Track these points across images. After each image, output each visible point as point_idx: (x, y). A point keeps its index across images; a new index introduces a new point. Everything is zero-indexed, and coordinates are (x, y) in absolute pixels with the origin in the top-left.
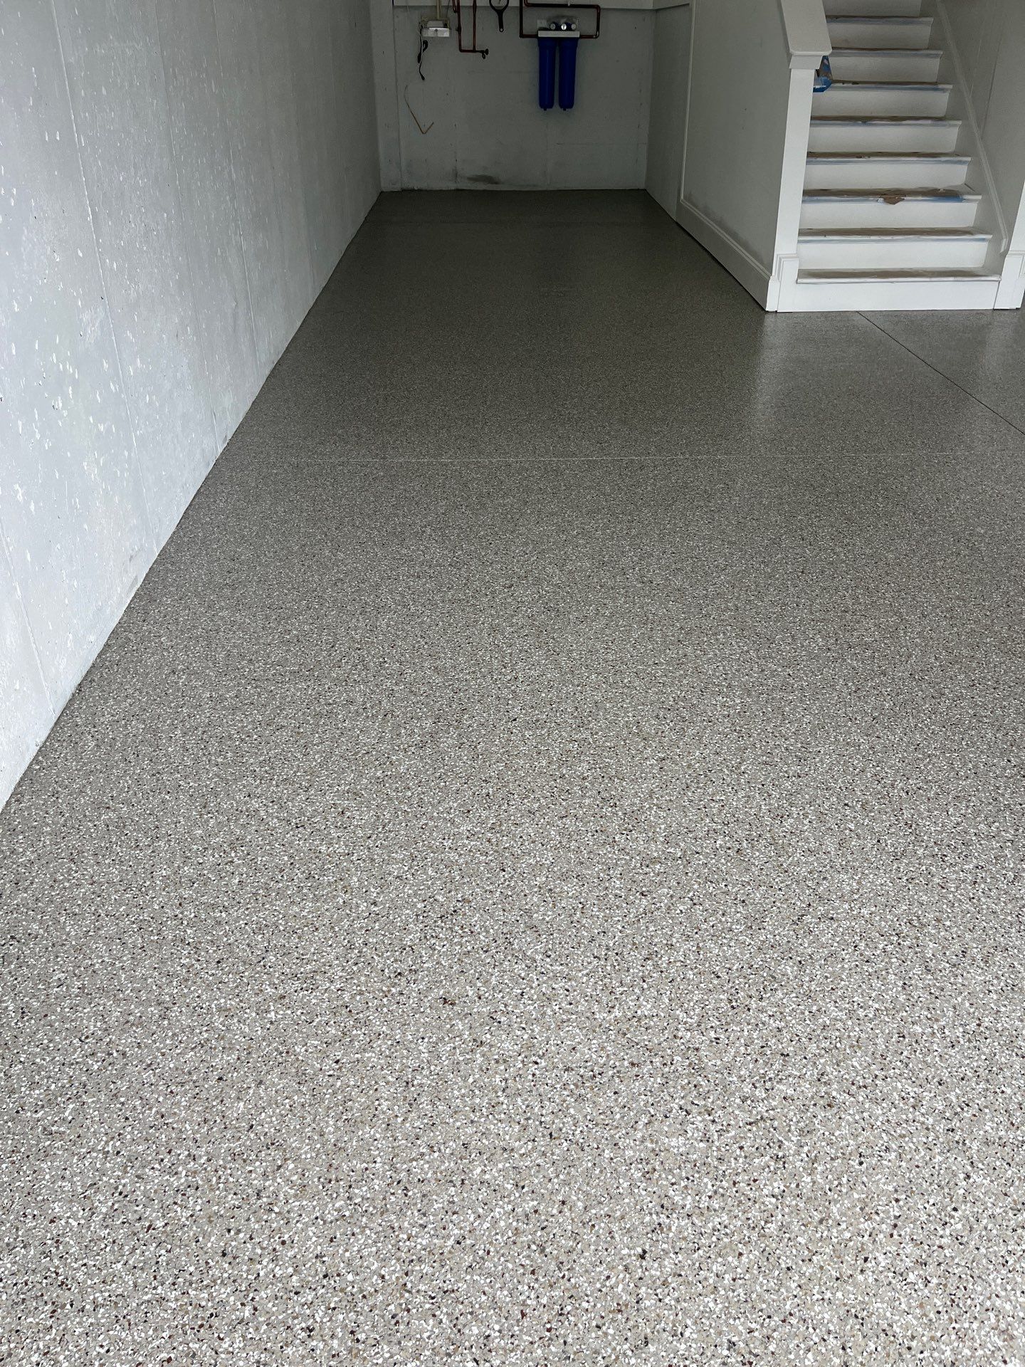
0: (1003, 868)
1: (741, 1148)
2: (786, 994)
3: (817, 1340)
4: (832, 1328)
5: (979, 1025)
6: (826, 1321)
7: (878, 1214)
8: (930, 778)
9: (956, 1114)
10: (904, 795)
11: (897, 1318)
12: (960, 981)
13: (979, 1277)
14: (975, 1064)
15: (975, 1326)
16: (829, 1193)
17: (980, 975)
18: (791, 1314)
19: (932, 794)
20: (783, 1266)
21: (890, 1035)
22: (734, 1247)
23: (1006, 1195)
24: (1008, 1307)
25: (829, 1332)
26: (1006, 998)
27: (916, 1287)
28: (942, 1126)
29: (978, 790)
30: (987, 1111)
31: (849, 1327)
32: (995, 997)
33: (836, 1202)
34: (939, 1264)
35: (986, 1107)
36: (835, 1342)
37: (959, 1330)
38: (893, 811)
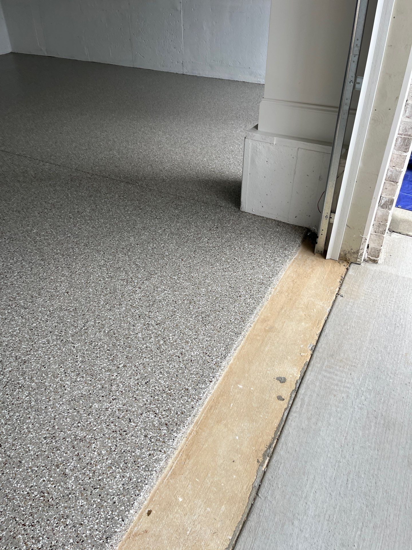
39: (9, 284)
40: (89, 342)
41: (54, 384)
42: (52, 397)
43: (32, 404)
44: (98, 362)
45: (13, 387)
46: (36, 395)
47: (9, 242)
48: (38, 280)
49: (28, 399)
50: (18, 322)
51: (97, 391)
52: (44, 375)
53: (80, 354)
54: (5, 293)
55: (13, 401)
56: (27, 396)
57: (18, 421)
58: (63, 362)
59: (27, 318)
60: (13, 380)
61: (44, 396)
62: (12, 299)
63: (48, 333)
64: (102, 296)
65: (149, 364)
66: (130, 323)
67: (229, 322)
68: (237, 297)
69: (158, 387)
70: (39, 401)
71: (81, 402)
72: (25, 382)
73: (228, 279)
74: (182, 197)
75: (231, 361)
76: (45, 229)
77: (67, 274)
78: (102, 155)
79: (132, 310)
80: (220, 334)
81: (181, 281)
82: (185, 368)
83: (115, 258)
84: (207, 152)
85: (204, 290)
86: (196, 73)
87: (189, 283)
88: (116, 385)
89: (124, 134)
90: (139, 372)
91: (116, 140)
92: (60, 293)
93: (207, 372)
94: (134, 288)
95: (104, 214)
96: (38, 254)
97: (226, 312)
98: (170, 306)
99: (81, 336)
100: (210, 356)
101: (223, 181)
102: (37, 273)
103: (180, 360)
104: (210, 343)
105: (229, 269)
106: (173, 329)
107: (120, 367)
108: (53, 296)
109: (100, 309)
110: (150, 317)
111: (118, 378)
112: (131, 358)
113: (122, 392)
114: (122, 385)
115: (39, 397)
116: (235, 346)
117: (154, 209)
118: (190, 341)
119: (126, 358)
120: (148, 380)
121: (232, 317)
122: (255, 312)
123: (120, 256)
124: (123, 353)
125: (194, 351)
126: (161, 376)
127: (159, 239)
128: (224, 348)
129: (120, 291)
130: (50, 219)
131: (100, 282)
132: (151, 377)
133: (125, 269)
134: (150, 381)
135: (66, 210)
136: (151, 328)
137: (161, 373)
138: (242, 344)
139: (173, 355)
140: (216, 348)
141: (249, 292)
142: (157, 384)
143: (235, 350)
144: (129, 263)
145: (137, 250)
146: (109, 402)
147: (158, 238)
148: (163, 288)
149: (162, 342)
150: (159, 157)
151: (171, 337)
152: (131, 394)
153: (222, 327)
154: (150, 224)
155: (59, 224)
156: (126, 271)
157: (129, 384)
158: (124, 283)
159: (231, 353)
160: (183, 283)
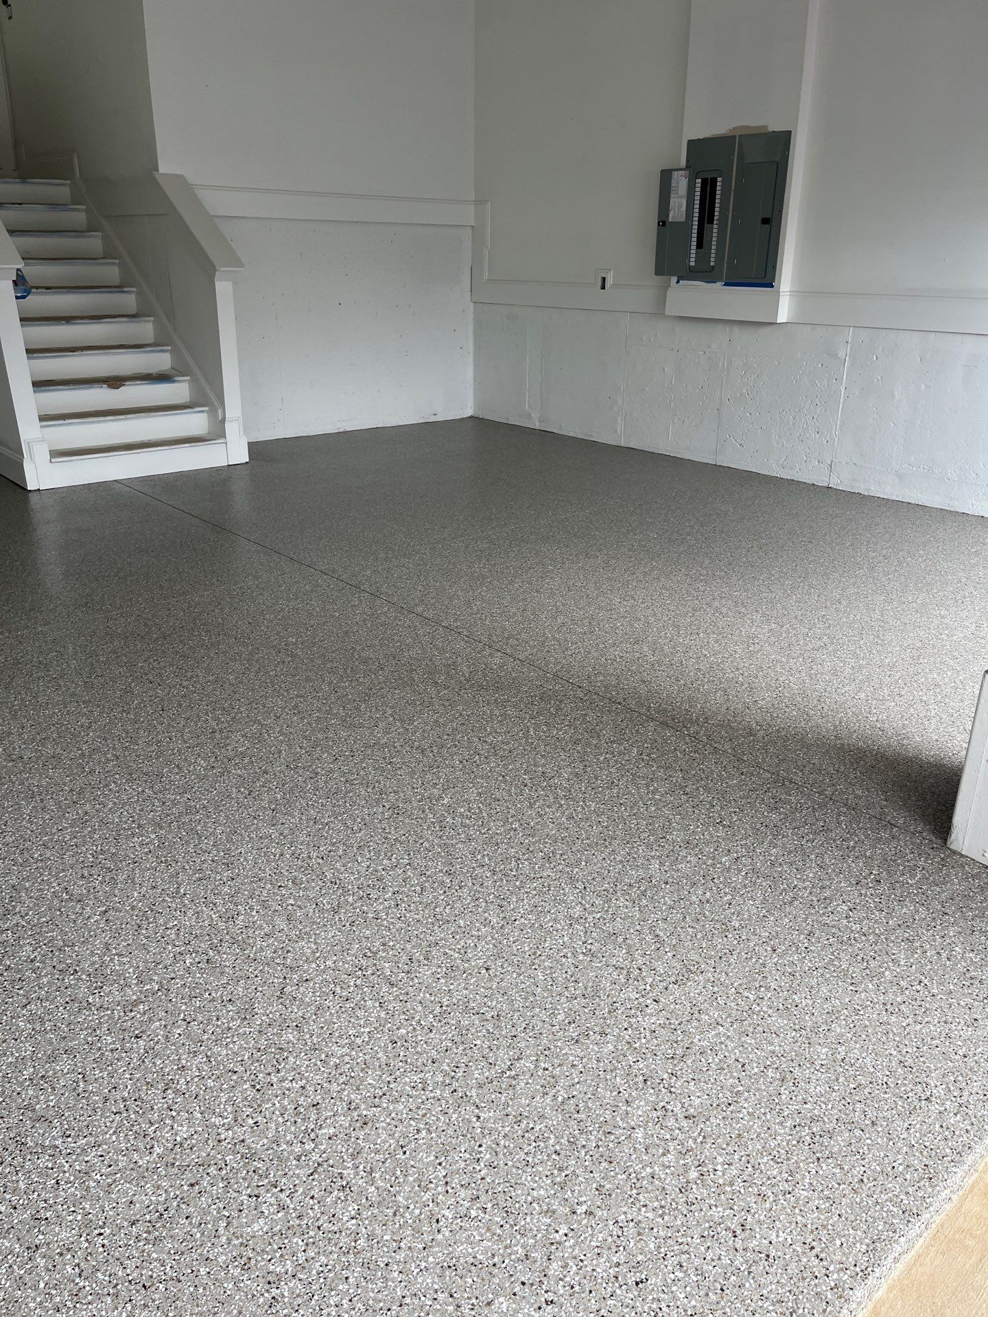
0: (412, 886)
1: (312, 1197)
2: (297, 1056)
3: (430, 1303)
4: (436, 1287)
5: (441, 1007)
6: (430, 1285)
7: (431, 1182)
8: (335, 840)
9: (452, 1078)
10: (321, 861)
11: (477, 1249)
12: (417, 981)
13: (516, 1184)
14: (450, 1035)
15: (528, 1220)
16: (392, 1189)
17: (427, 971)
18: (403, 1297)
19: (341, 852)
20: (382, 1265)
21: (386, 1046)
22: (341, 1276)
23: (507, 1115)
24: (542, 1192)
25: (436, 1291)
26: (451, 978)
27: (480, 1218)
28: (447, 1092)
29: (372, 836)
30: (471, 1064)
31: (448, 1278)
32: (443, 981)
33: (399, 1192)
34: (487, 1192)
35: (470, 1062)
36: (443, 1295)
37: (520, 1230)
38: (318, 876)
39: (370, 915)
40: (514, 1116)
41: (417, 1205)
42: (405, 1241)
43: (358, 1243)
44: (526, 1178)
45: (328, 1181)
46: (371, 1221)
47: (390, 817)
48: (430, 920)
49: (353, 1228)
50: (370, 1013)
51: (512, 1263)
52: (398, 1173)
53: (487, 1141)
54: (359, 935)
55: (322, 1221)
56: (352, 1218)
57: (322, 1280)
58: (448, 1151)
59: (390, 1010)
60: (331, 1162)
61: (389, 1232)
63: (427, 1060)
64: (563, 999)
65: (652, 1229)
66: (619, 1092)
67: (889, 1169)
68: (920, 1100)
69: (669, 1306)
70: (375, 1241)
71: (470, 1280)
72: (354, 1178)
73: (897, 1039)
74: (791, 782)
75: (880, 1292)
76: (468, 801)
77: (495, 920)
79: (631, 1058)
80: (858, 1200)
81: (764, 1009)
82: (746, 1273)
83: (609, 907)
84: (869, 678)
85: (824, 1051)
86: (861, 488)
87: (785, 1022)
88: (560, 1263)
89: (672, 608)
90: (623, 1244)
91: (652, 620)
92: (470, 964)
93: (807, 1305)
94: (643, 996)
95: (600, 789)
96: (441, 857)
97: (882, 1138)
98: (726, 1075)
99: (500, 1093)
100: (821, 1260)
101: (904, 759)
102: (432, 902)
103: (737, 1246)
104: (828, 1219)
105: (903, 1007)
106: (728, 1145)
107: (579, 1212)
108: (454, 968)
109: (553, 1033)
110: (673, 1090)
111: (567, 1244)
112: (610, 1195)
113: (572, 1287)
114: (575, 1268)
115: (378, 1232)
116: (898, 1249)
117: (718, 798)
118: (770, 1194)
119: (597, 1189)
120: (643, 1277)
121: (900, 1157)
122: (969, 1159)
123: (621, 905)
124: (591, 1175)
125: (779, 1228)
126: (680, 1275)
127: (721, 879)
128: (864, 1247)
129: (608, 996)
130: (482, 779)
131: (564, 960)
132: (653, 1270)
133: (628, 942)
134: (649, 1282)
135: (518, 765)
136: (671, 1122)
137: (681, 1266)
138: (917, 1246)
139: (720, 1224)
140: (843, 1240)
141: (955, 1094)
142: (666, 1296)
143: (896, 1260)
144: (638, 927)
145: (664, 897)
146: (536, 1306)
147: (719, 878)
148: (716, 1016)
149: (693, 1175)
150: (746, 674)
151: (719, 1167)
152: (593, 1301)
153: (865, 1180)
154: (703, 835)
155: (498, 795)
156: (630, 946)
157: (593, 1270)
158: (621, 976)
159: (884, 1268)
160: (769, 1016)
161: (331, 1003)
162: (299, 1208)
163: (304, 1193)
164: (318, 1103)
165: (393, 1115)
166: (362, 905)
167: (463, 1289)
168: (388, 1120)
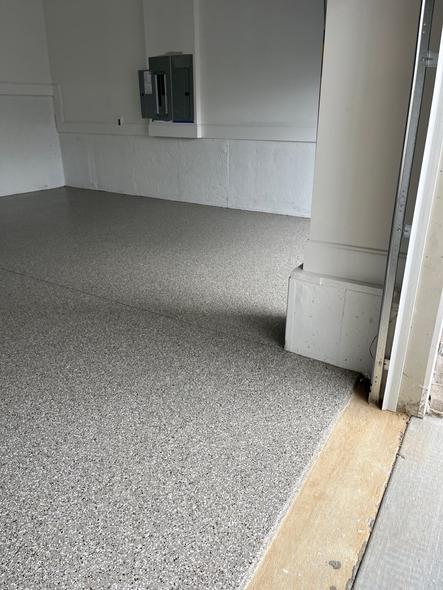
39: (35, 427)
40: (113, 503)
41: (71, 554)
42: (66, 571)
43: (44, 577)
44: (121, 529)
45: (25, 554)
46: (49, 566)
47: (41, 379)
48: (65, 423)
49: (40, 571)
50: (39, 473)
51: (118, 567)
52: (60, 542)
53: (101, 517)
54: (29, 437)
55: (25, 572)
56: (40, 567)
58: (83, 526)
59: (49, 469)
60: (26, 545)
61: (58, 569)
62: (36, 445)
64: (132, 445)
65: (179, 535)
66: (160, 480)
67: (273, 484)
68: (282, 454)
69: (189, 566)
70: (52, 574)
71: (99, 580)
72: (38, 549)
73: (271, 431)
74: (222, 333)
75: (275, 537)
76: (79, 365)
77: (97, 417)
78: (143, 287)
79: (164, 464)
80: (262, 500)
81: (219, 430)
82: (220, 543)
83: (149, 401)
84: (250, 286)
85: (244, 442)
86: (240, 207)
87: (228, 434)
88: (139, 561)
89: (166, 266)
90: (167, 545)
91: (158, 272)
92: (87, 439)
93: (246, 550)
94: (167, 436)
95: (141, 350)
96: (68, 393)
97: (269, 472)
98: (205, 462)
99: (106, 494)
100: (250, 529)
101: (266, 317)
102: (66, 415)
103: (215, 532)
104: (251, 511)
105: (273, 418)
106: (208, 491)
107: (146, 537)
108: (79, 443)
109: (128, 461)
110: (183, 473)
111: (142, 552)
112: (159, 526)
113: (146, 570)
114: (146, 561)
115: (53, 570)
116: (279, 516)
117: (193, 345)
118: (227, 507)
119: (153, 525)
120: (177, 557)
121: (276, 478)
122: (303, 473)
123: (154, 399)
124: (150, 519)
125: (231, 520)
126: (192, 551)
127: (197, 379)
128: (266, 519)
129: (152, 440)
130: (85, 354)
131: (130, 428)
132: (181, 553)
133: (159, 414)
134: (179, 558)
135: (102, 345)
136: (183, 487)
137: (192, 548)
138: (287, 513)
139: (207, 525)
140: (258, 518)
141: (295, 448)
142: (187, 562)
143: (279, 521)
144: (163, 407)
145: (173, 392)
146: (130, 583)
147: (196, 379)
148: (199, 438)
149: (195, 507)
150: (200, 290)
151: (205, 501)
152: (156, 574)
153: (264, 491)
154: (188, 362)
155: (93, 360)
156: (159, 416)
157: (155, 560)
158: (157, 430)
159: (275, 526)
160: (221, 433)
161: (18, 472)
162: (12, 569)
163: (14, 562)
164: (16, 520)
165: (54, 517)
166: (30, 423)
167: (96, 584)
168: (52, 520)
